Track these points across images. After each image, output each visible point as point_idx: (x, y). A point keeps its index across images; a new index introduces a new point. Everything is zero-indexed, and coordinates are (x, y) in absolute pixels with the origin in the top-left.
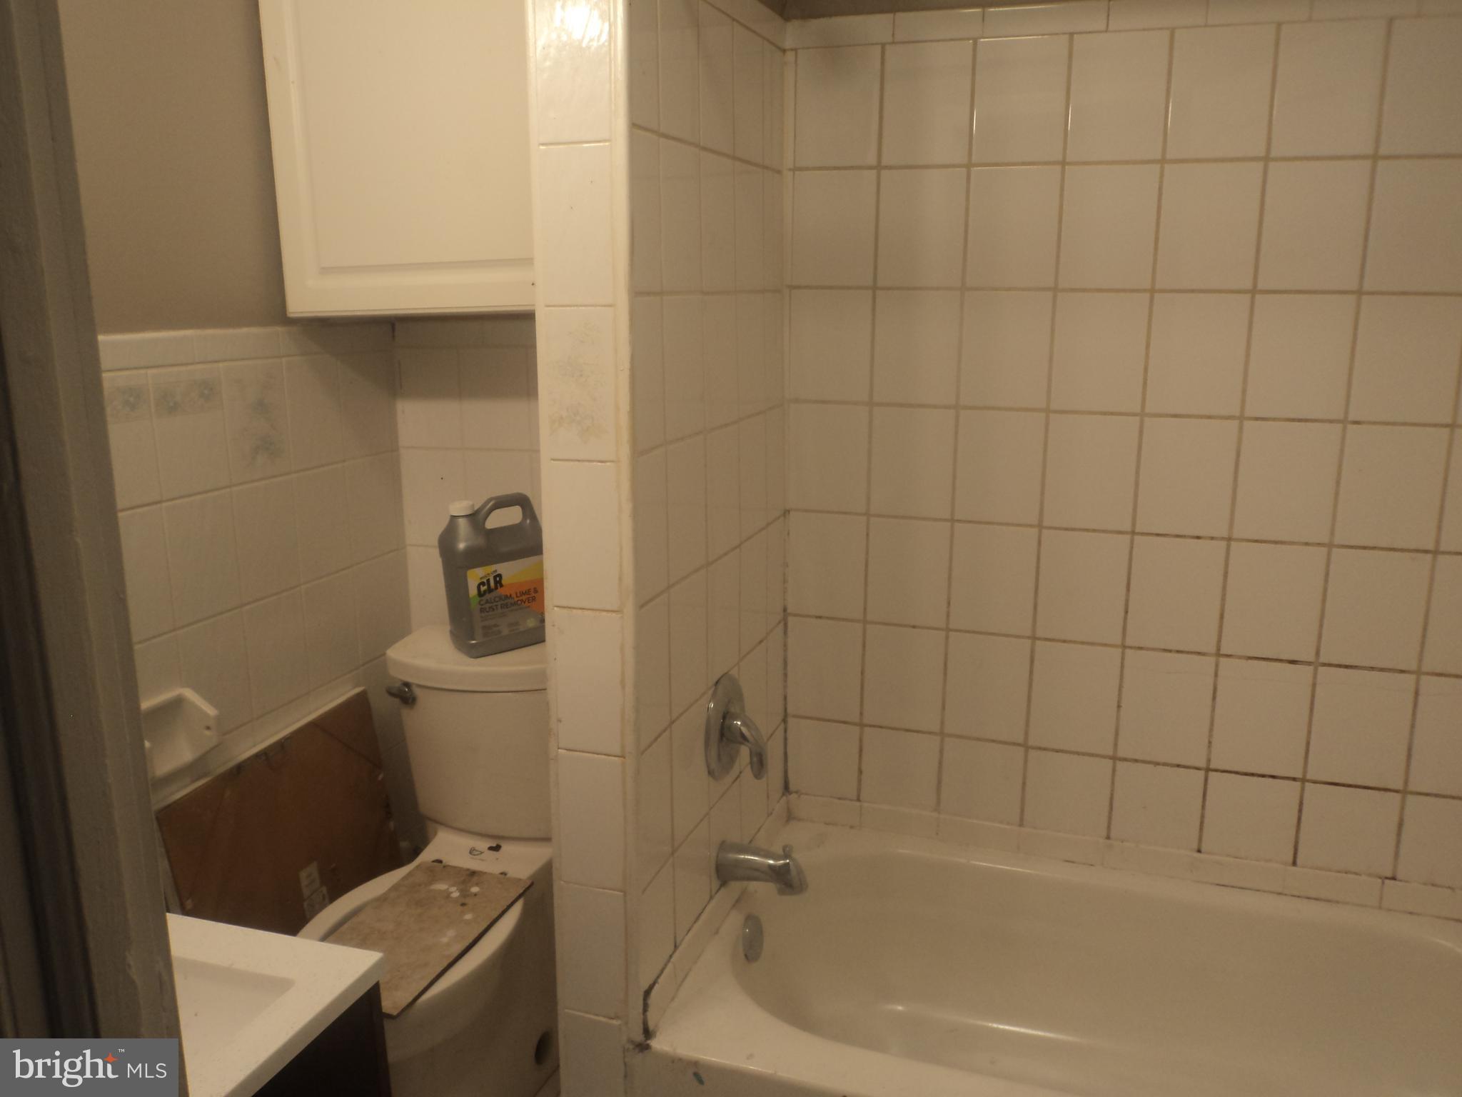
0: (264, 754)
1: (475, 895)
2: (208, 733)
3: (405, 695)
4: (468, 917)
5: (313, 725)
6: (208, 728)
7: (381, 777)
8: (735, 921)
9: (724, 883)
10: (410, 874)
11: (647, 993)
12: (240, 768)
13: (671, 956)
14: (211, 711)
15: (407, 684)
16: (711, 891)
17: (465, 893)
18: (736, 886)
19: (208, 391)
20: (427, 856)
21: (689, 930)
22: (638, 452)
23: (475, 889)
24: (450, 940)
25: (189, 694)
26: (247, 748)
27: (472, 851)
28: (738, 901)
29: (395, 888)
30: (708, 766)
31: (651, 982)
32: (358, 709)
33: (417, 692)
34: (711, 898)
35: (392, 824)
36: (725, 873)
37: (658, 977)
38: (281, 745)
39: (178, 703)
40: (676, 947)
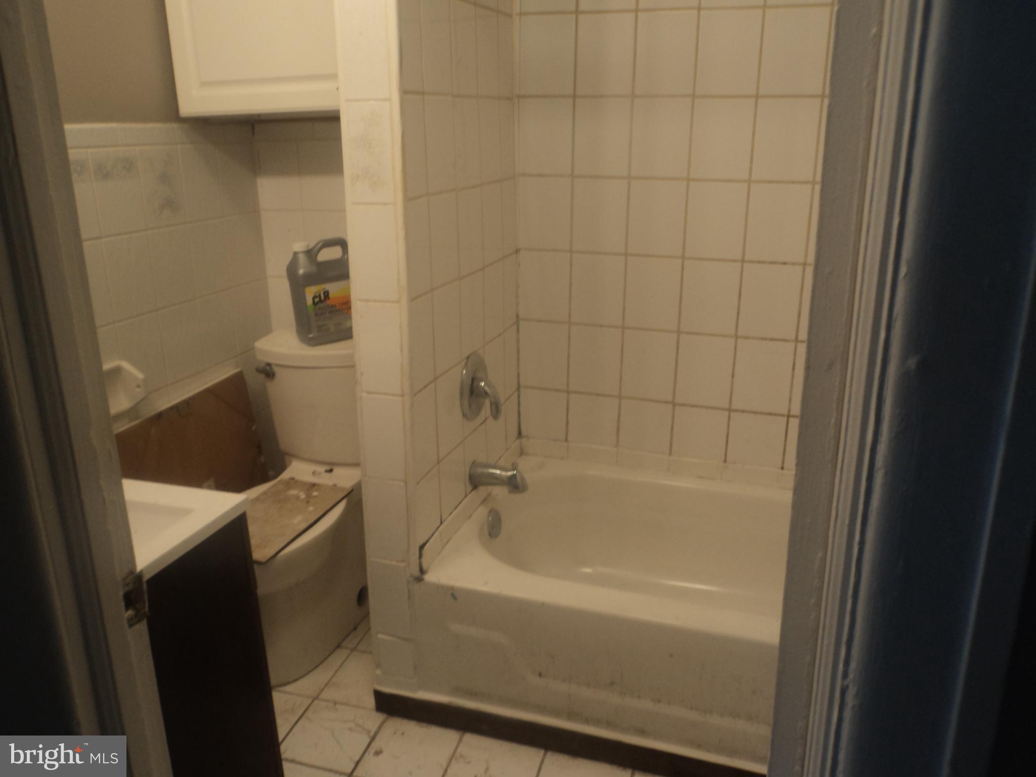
0: (176, 408)
1: (316, 497)
2: (138, 390)
3: (268, 372)
4: (311, 508)
5: (208, 391)
6: (138, 386)
7: (254, 428)
8: (482, 513)
9: (475, 487)
10: (274, 486)
11: (422, 547)
12: (160, 415)
13: (438, 528)
14: (140, 376)
15: (269, 365)
16: (466, 491)
17: (309, 496)
18: (483, 491)
19: (129, 165)
20: (285, 475)
21: (450, 514)
22: (409, 199)
23: (315, 494)
24: (299, 521)
25: (125, 365)
26: (164, 402)
27: (314, 473)
28: (485, 500)
29: (265, 493)
30: (463, 411)
31: (425, 540)
32: (237, 383)
33: (276, 369)
34: (466, 496)
35: (262, 459)
36: (475, 481)
37: (430, 538)
38: (187, 403)
39: (117, 370)
40: (441, 523)
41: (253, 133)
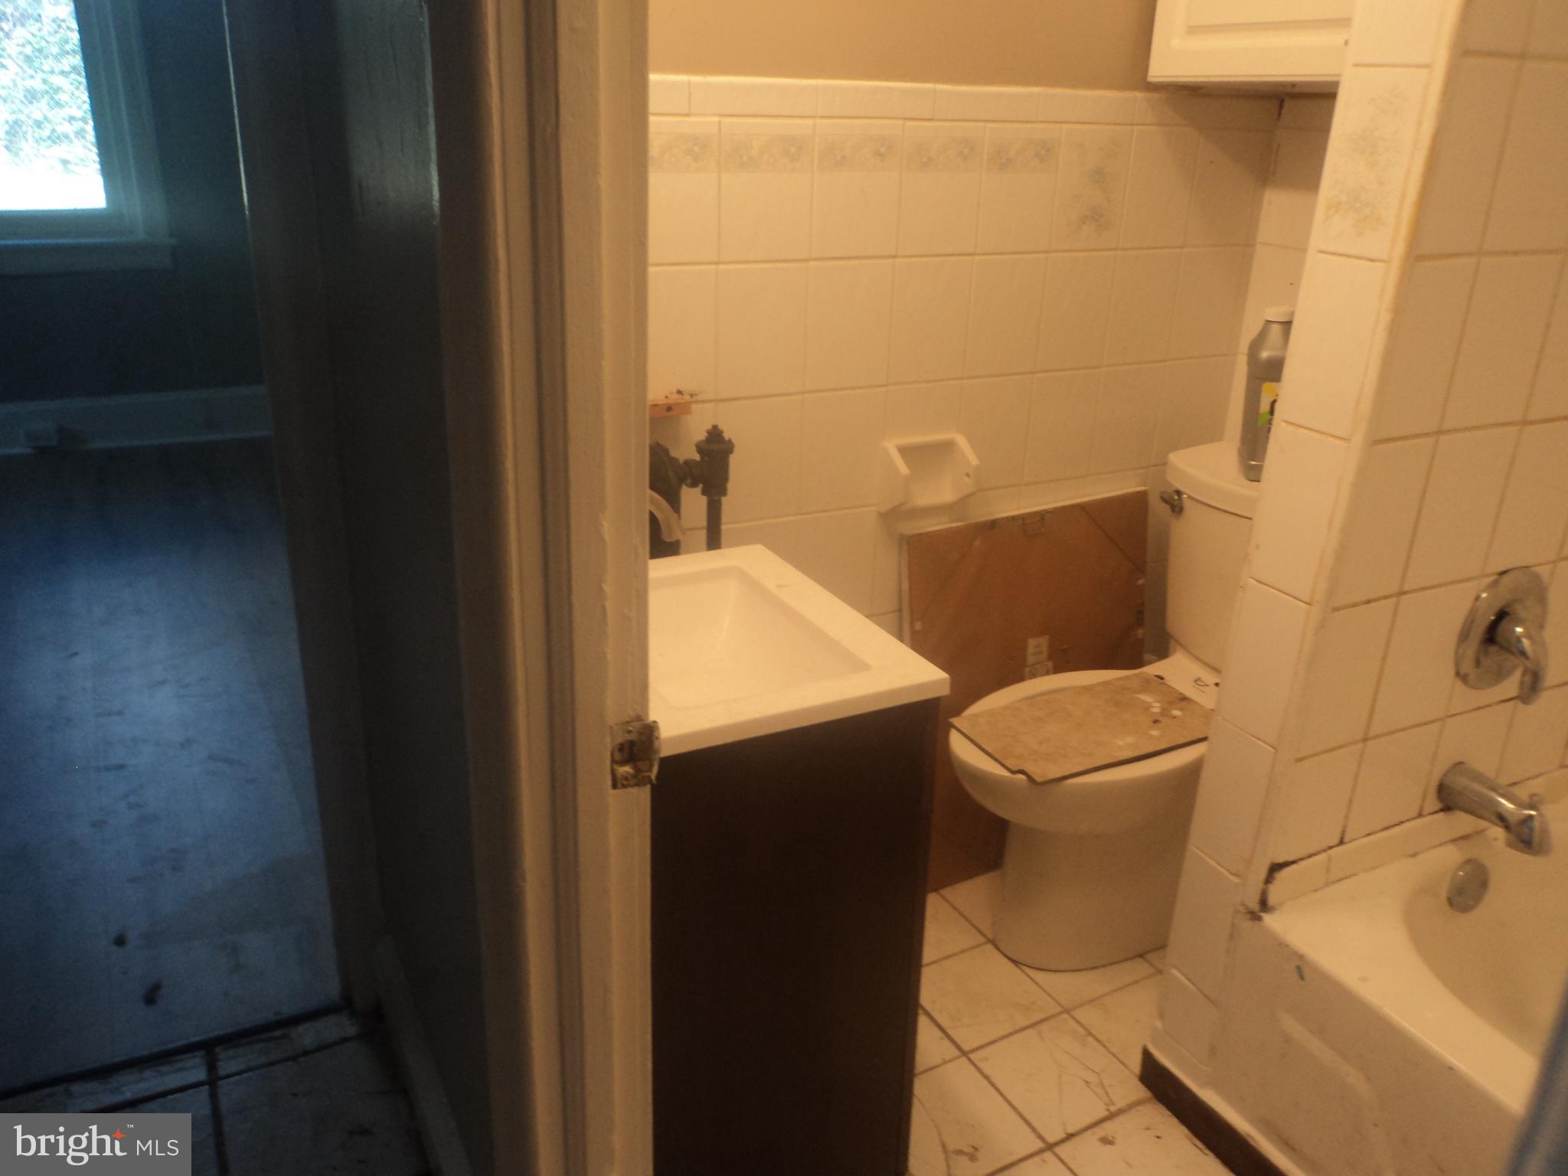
0: (1022, 521)
1: (1174, 717)
2: (966, 479)
3: (1175, 503)
4: (1155, 733)
5: (1081, 507)
6: (968, 475)
7: (1140, 582)
8: (1446, 859)
9: (1447, 809)
10: (1127, 677)
11: (1275, 868)
12: (993, 524)
13: (1330, 848)
14: (974, 461)
15: (1179, 493)
16: (1421, 808)
17: (1165, 712)
18: (1463, 822)
19: (1045, 152)
20: (1152, 669)
21: (1369, 835)
22: (1416, 256)
23: (1177, 713)
24: (1124, 744)
25: (961, 441)
26: (1009, 507)
27: (1197, 680)
28: (1463, 838)
29: (1105, 684)
30: (1457, 664)
31: (1291, 859)
32: (1134, 508)
33: (1187, 503)
34: (1420, 815)
35: (1140, 632)
36: (1448, 798)
37: (1302, 859)
38: (1042, 515)
39: (948, 447)
40: (1341, 842)
41: (1280, 114)
